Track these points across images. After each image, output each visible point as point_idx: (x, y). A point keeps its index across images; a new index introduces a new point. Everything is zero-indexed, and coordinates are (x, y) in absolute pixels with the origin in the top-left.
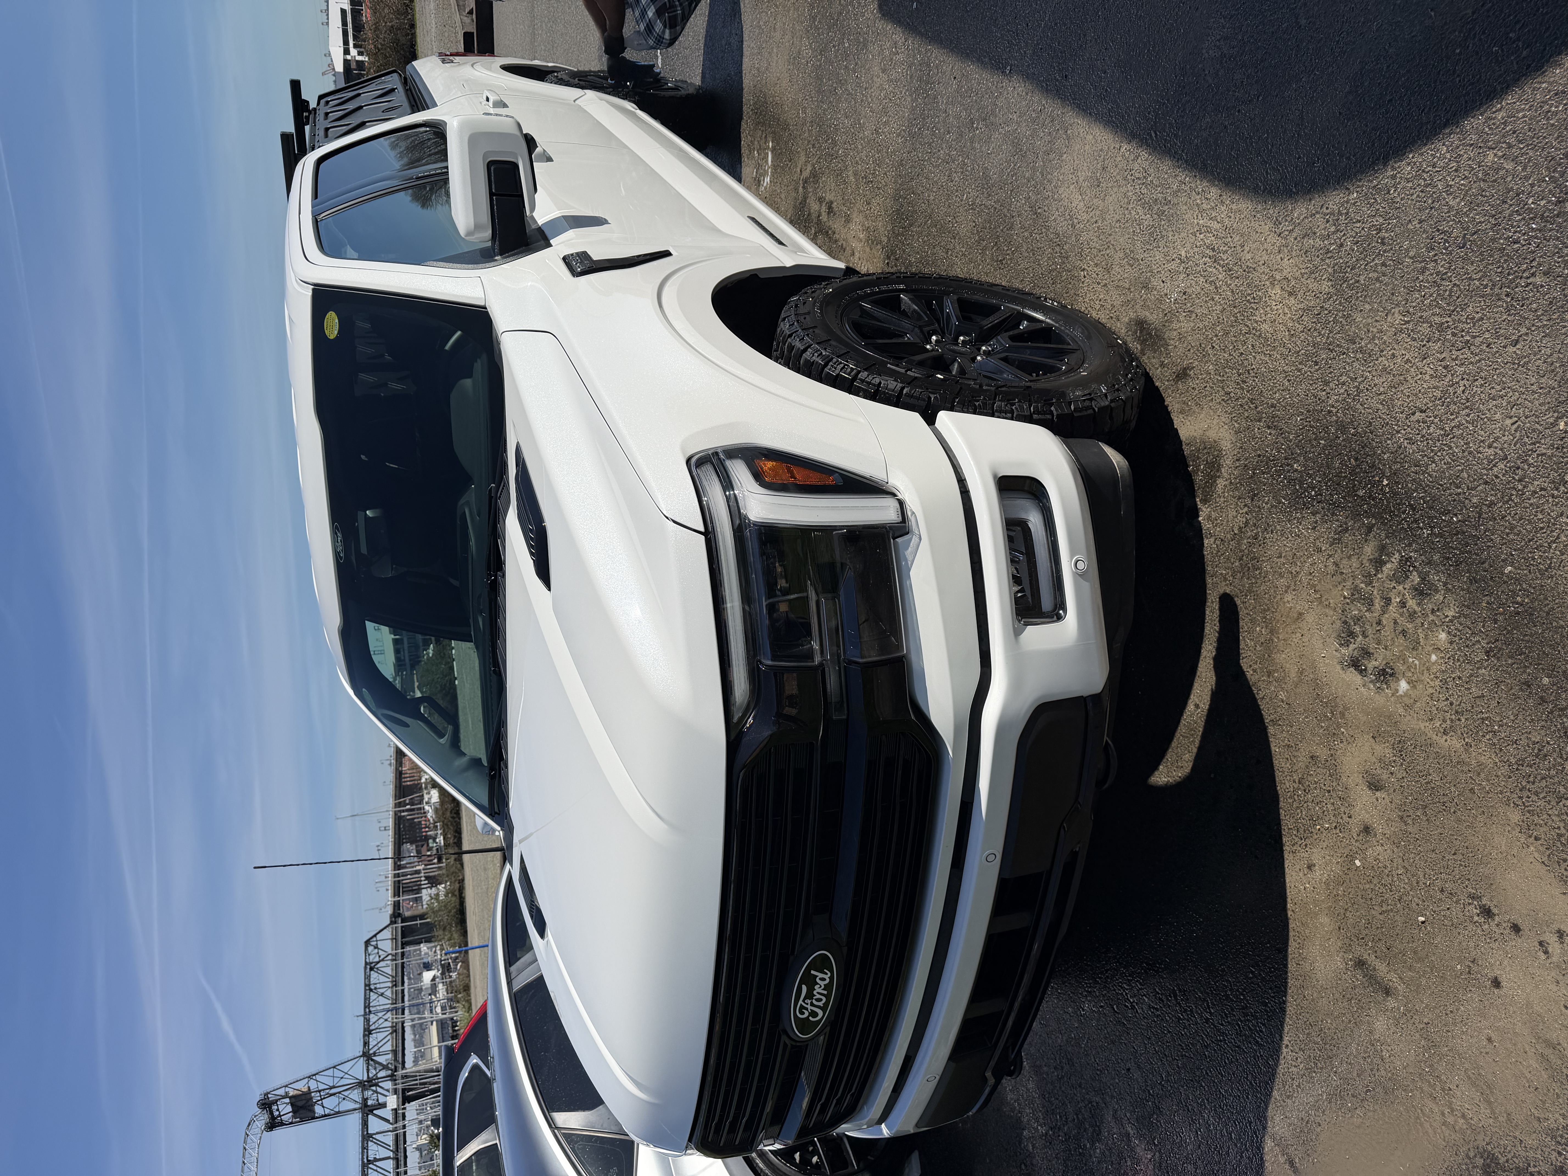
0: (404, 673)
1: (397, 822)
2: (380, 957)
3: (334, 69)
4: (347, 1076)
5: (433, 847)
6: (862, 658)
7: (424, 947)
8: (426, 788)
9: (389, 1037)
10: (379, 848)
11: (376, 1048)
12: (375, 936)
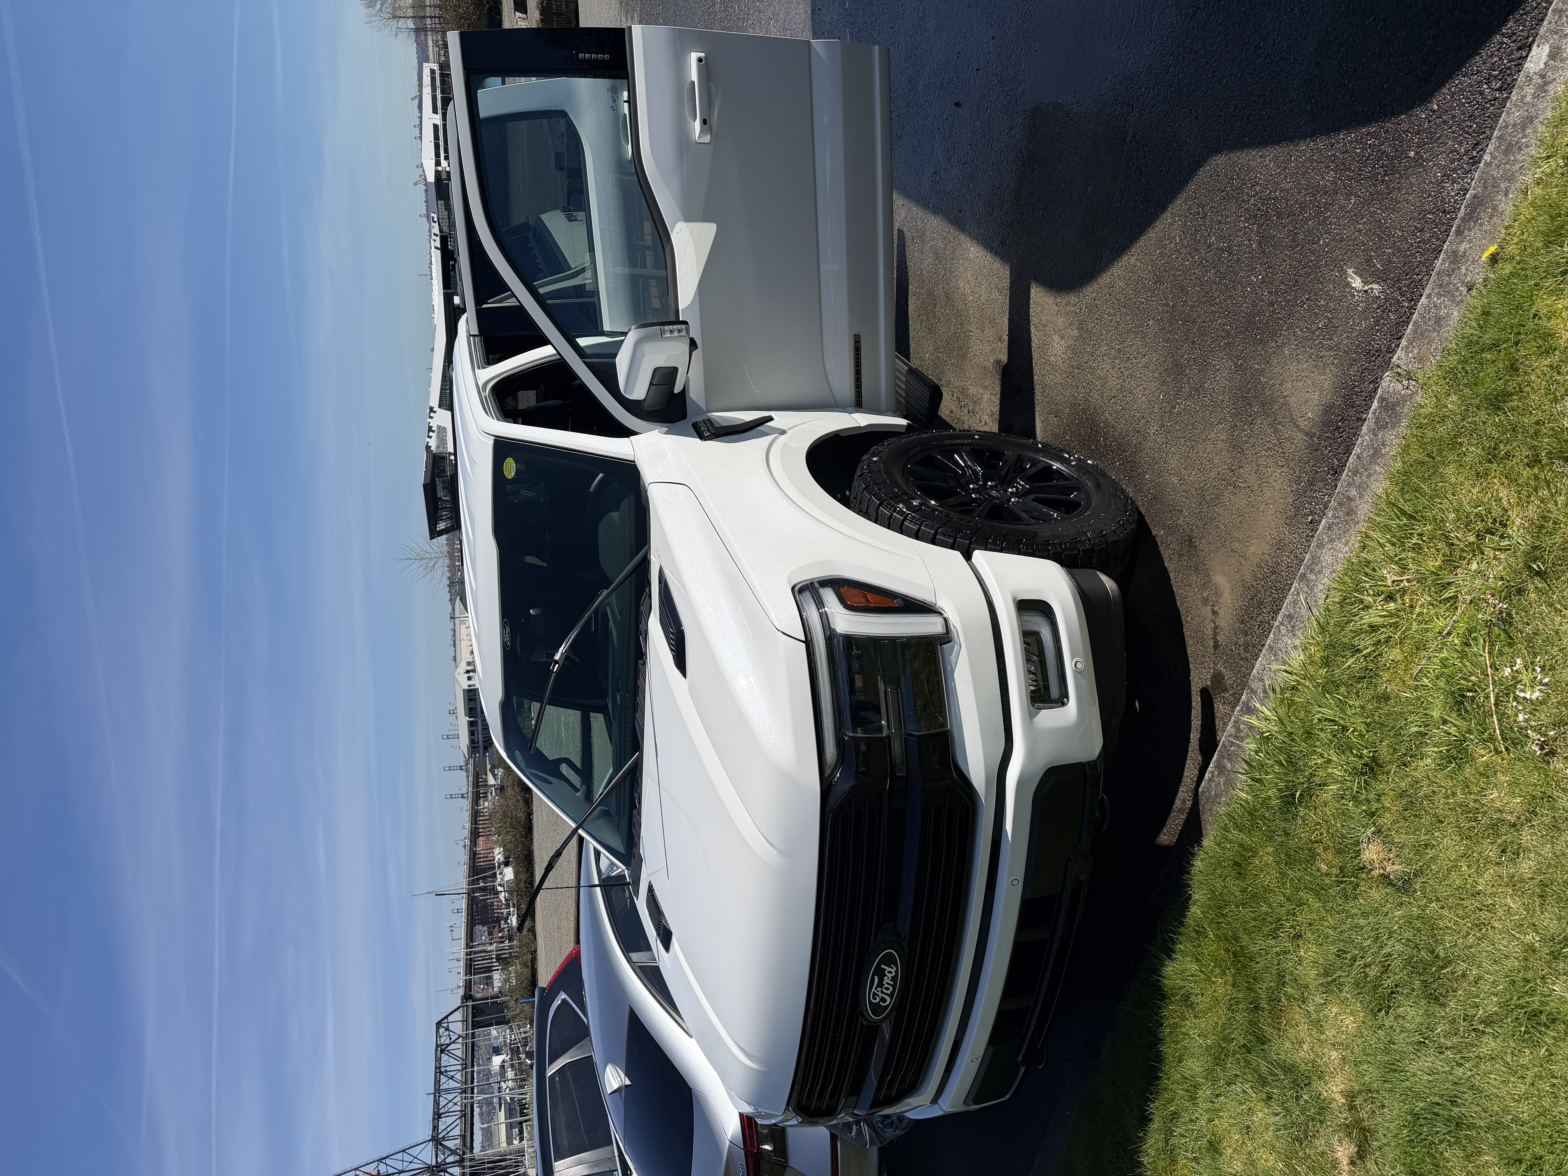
0: (477, 755)
1: (470, 903)
2: (450, 1039)
3: (425, 179)
4: (415, 1160)
5: (504, 928)
6: (918, 732)
7: (494, 1031)
8: (499, 867)
9: (458, 1122)
10: (452, 929)
11: (445, 1132)
12: (446, 1017)
